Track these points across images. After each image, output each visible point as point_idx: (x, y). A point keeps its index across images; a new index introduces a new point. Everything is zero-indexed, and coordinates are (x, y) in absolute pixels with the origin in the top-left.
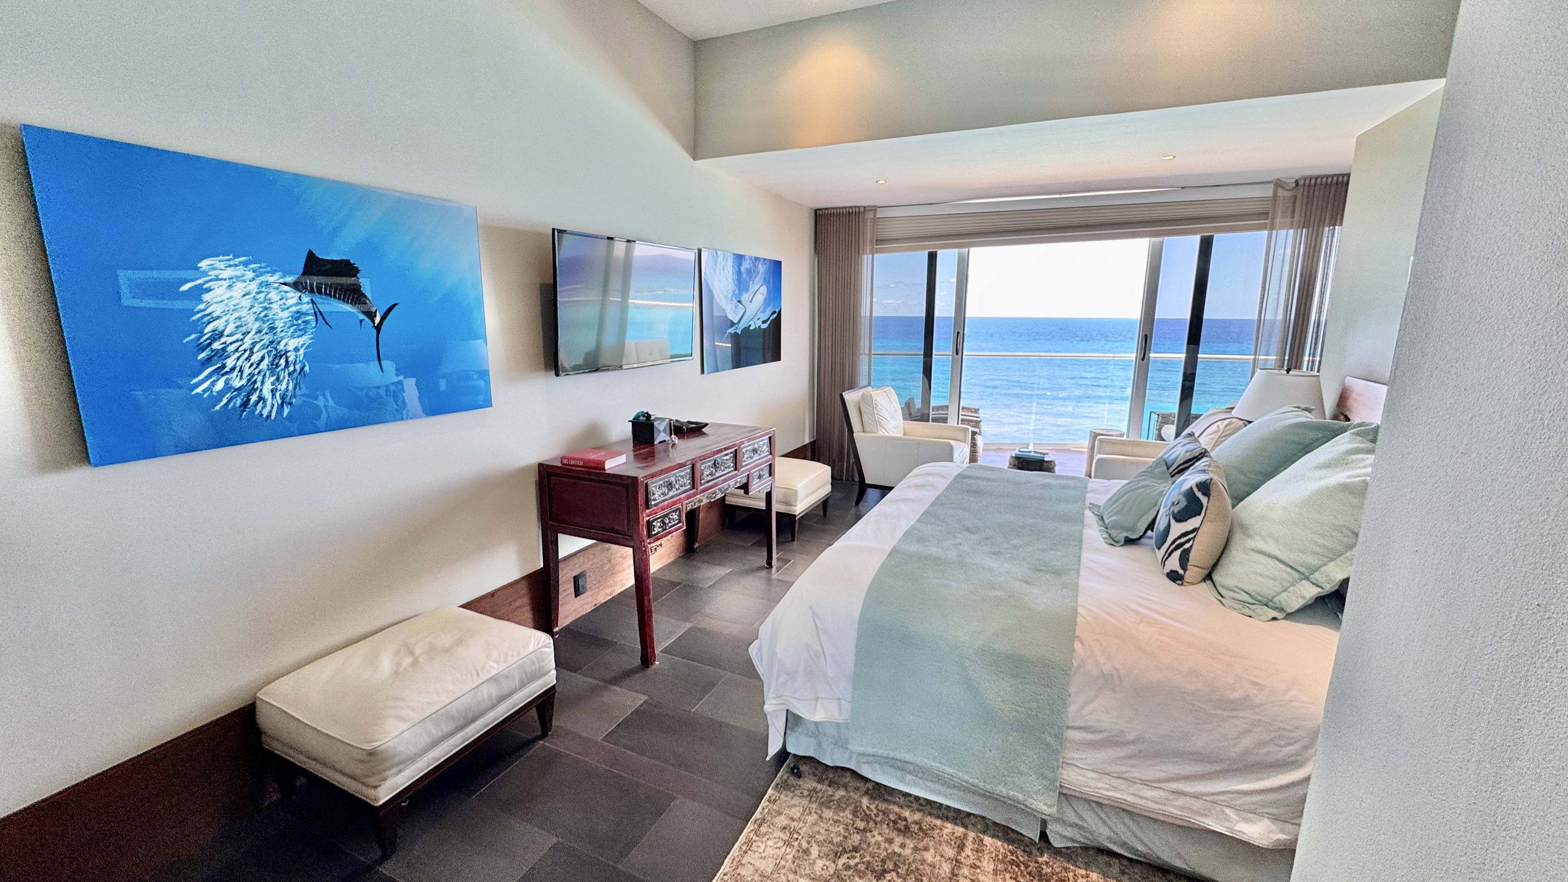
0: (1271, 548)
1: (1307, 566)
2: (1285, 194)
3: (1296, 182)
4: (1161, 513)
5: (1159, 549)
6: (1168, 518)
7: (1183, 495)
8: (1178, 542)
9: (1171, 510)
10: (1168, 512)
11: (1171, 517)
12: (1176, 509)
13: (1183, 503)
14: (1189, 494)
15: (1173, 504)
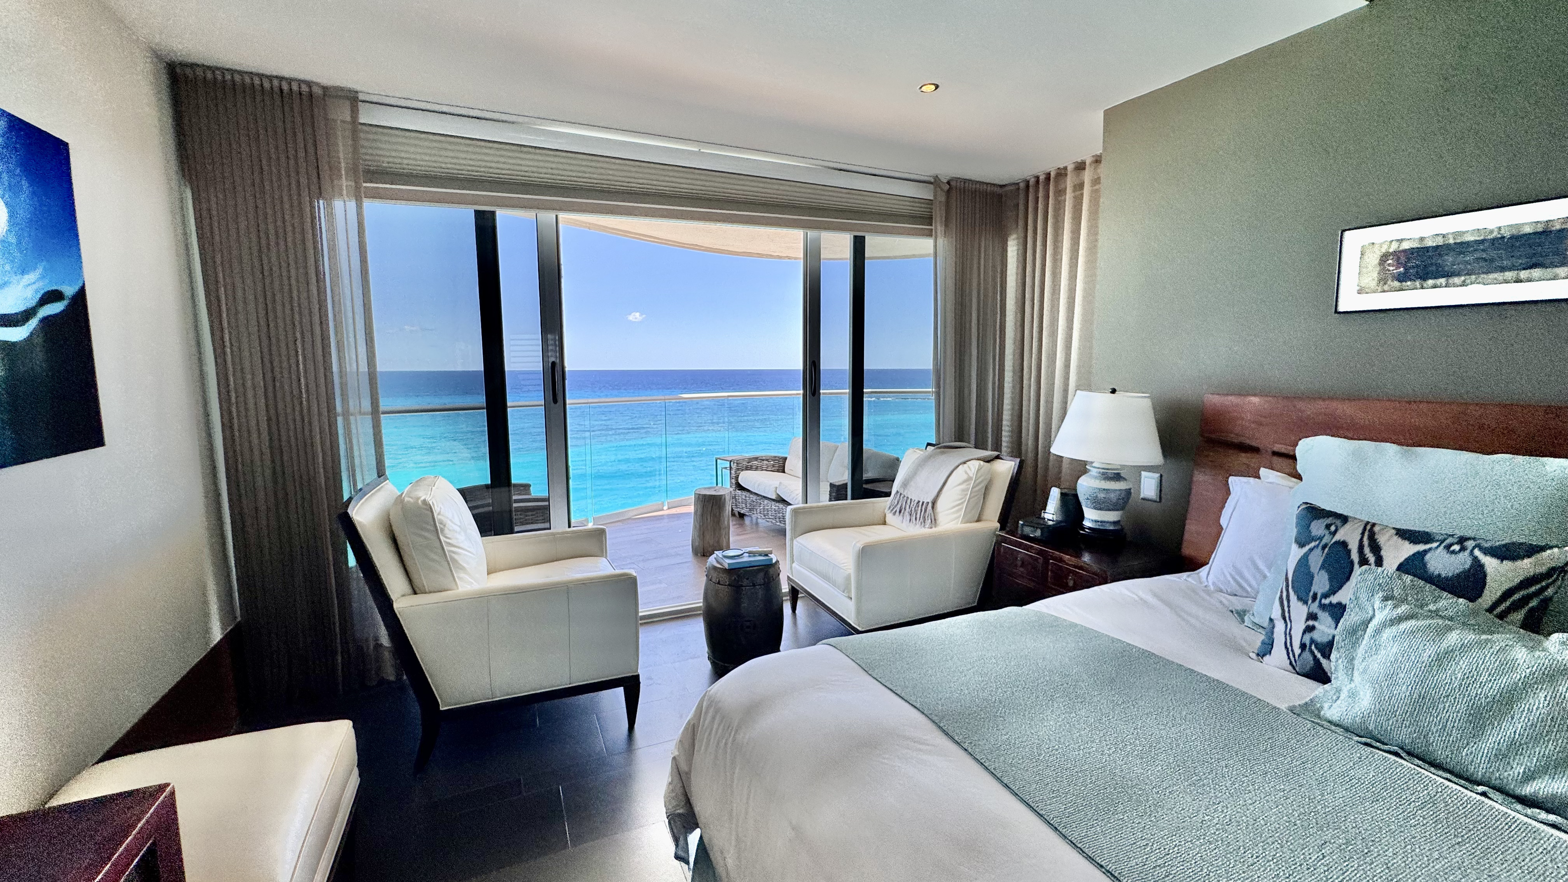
2: (942, 198)
3: (948, 183)
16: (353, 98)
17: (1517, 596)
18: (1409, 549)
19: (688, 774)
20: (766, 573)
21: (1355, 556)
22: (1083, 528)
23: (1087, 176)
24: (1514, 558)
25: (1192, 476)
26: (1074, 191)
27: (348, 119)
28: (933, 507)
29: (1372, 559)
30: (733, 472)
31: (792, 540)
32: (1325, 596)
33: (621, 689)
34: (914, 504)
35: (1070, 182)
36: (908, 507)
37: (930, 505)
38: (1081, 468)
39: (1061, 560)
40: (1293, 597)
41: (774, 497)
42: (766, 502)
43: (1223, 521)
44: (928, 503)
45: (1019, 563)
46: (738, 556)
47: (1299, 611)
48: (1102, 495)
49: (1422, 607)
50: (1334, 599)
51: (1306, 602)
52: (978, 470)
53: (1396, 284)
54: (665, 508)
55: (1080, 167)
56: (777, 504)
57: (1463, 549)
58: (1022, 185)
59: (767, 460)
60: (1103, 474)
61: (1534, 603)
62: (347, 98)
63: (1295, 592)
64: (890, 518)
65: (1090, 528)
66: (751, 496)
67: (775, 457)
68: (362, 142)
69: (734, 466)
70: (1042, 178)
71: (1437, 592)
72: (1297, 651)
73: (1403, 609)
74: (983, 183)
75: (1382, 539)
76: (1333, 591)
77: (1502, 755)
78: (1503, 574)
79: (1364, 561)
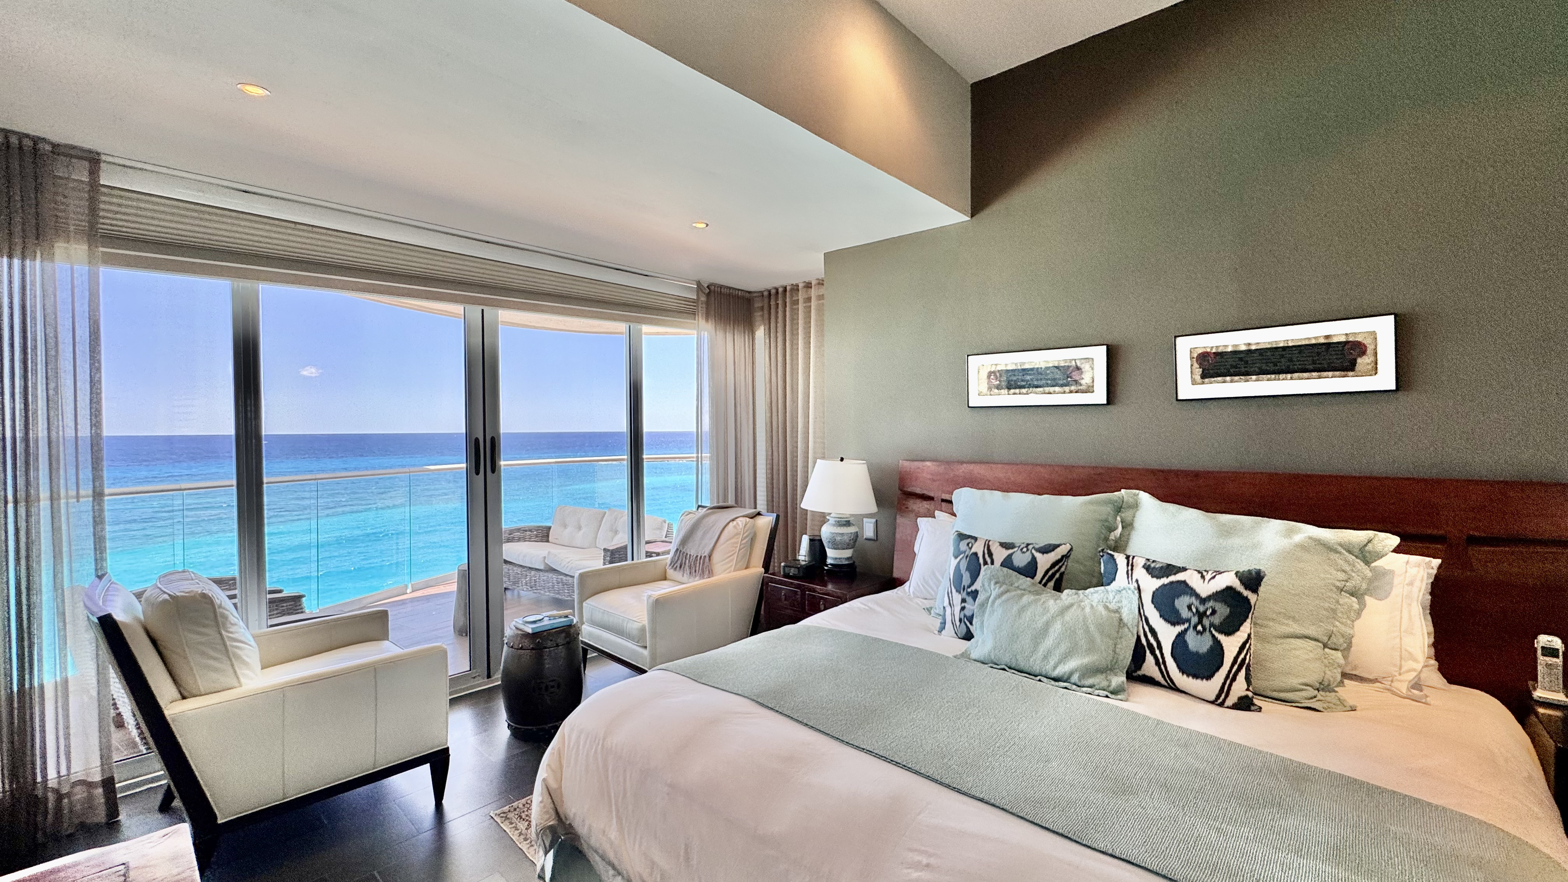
1: (1324, 634)
2: (703, 298)
3: (708, 287)
4: (1167, 634)
5: (1209, 677)
6: (1208, 633)
7: (1215, 600)
8: (1240, 660)
9: (1206, 622)
10: (1200, 628)
11: (1214, 632)
12: (1217, 620)
13: (1223, 610)
14: (1227, 595)
15: (1201, 615)
16: (93, 160)
17: (1050, 573)
18: (1006, 553)
20: (568, 634)
21: (981, 561)
22: (827, 565)
23: (813, 293)
24: (1047, 552)
25: (895, 519)
26: (805, 302)
27: (86, 177)
28: (710, 560)
29: (989, 561)
31: (581, 603)
32: (969, 587)
33: (428, 766)
34: (693, 558)
35: (801, 296)
36: (687, 561)
37: (707, 559)
38: (823, 518)
39: (814, 591)
40: (954, 590)
41: (542, 567)
42: (533, 573)
43: (916, 549)
44: (705, 556)
45: (783, 597)
46: (540, 620)
47: (957, 598)
48: (838, 538)
49: (1012, 585)
50: (973, 588)
51: (960, 593)
52: (746, 525)
53: (996, 391)
54: (408, 591)
55: (808, 286)
56: (546, 574)
57: (1028, 550)
58: (766, 293)
59: (530, 531)
60: (838, 522)
61: (1057, 575)
62: (85, 159)
63: (955, 588)
64: (671, 572)
65: (831, 564)
66: (515, 568)
67: (539, 527)
68: (102, 205)
70: (780, 290)
71: (1019, 575)
72: (958, 623)
73: (1004, 587)
74: (736, 289)
75: (993, 549)
76: (972, 583)
77: (1045, 657)
78: (1044, 562)
79: (985, 563)
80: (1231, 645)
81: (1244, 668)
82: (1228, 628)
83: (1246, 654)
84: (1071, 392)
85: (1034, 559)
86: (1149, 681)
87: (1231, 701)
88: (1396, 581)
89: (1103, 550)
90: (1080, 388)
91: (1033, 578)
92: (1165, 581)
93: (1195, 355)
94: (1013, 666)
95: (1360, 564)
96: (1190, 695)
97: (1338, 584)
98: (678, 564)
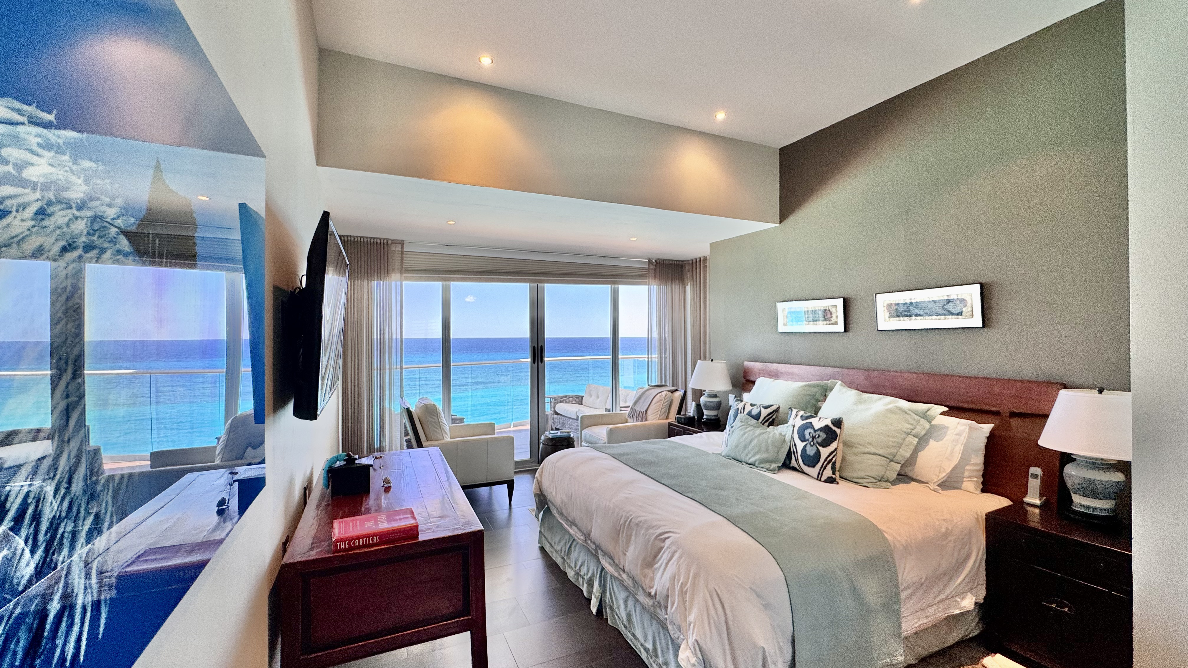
0: (872, 450)
1: (890, 454)
2: (652, 268)
3: (655, 261)
4: (800, 445)
5: (814, 466)
6: (814, 447)
7: (821, 431)
8: (828, 459)
9: (815, 441)
10: (812, 443)
11: (818, 446)
12: (819, 440)
13: (823, 435)
14: (826, 429)
15: (813, 438)
16: (402, 243)
17: (767, 418)
18: (751, 408)
19: (541, 482)
20: (568, 441)
21: (739, 412)
22: (702, 418)
24: (768, 408)
26: (710, 267)
27: (400, 250)
28: (646, 413)
29: (742, 411)
30: (552, 404)
31: (581, 431)
33: (506, 485)
34: (638, 412)
36: (636, 413)
38: (702, 393)
41: (575, 418)
42: (571, 420)
44: (644, 411)
45: (676, 433)
46: (556, 433)
48: (708, 404)
52: (666, 396)
53: (792, 323)
54: (512, 427)
57: (762, 407)
58: (691, 262)
59: (572, 397)
60: (710, 395)
61: (771, 420)
62: (400, 243)
64: (629, 420)
65: (704, 417)
66: (563, 418)
67: (578, 396)
68: (404, 259)
69: (553, 401)
70: (698, 260)
73: (743, 424)
74: (673, 260)
75: (746, 406)
77: (747, 455)
78: (765, 413)
79: (741, 413)
80: (825, 452)
81: (831, 464)
82: (825, 444)
83: (833, 457)
84: (827, 324)
85: (760, 411)
86: (794, 469)
87: (823, 479)
88: (949, 432)
89: (790, 408)
90: (831, 322)
91: (758, 420)
92: (805, 422)
93: (885, 305)
94: (735, 458)
95: (923, 421)
96: (808, 475)
97: (906, 430)
98: (631, 415)
